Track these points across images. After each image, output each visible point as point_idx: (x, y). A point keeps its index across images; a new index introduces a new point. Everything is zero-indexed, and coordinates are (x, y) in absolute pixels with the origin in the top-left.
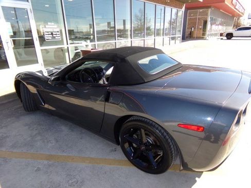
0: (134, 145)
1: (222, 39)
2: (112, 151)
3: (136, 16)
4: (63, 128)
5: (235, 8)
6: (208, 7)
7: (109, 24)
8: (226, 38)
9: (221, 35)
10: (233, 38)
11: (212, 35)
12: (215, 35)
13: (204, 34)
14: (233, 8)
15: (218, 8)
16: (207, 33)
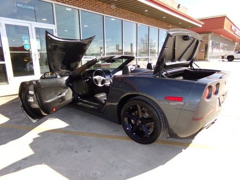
0: (132, 121)
1: (224, 61)
2: (115, 131)
3: (142, 40)
4: (76, 116)
5: (235, 34)
6: (208, 33)
7: (117, 46)
8: (227, 60)
9: (223, 57)
10: (234, 60)
11: (213, 57)
12: (217, 57)
13: (205, 57)
14: (233, 33)
15: (218, 34)
16: (209, 55)
